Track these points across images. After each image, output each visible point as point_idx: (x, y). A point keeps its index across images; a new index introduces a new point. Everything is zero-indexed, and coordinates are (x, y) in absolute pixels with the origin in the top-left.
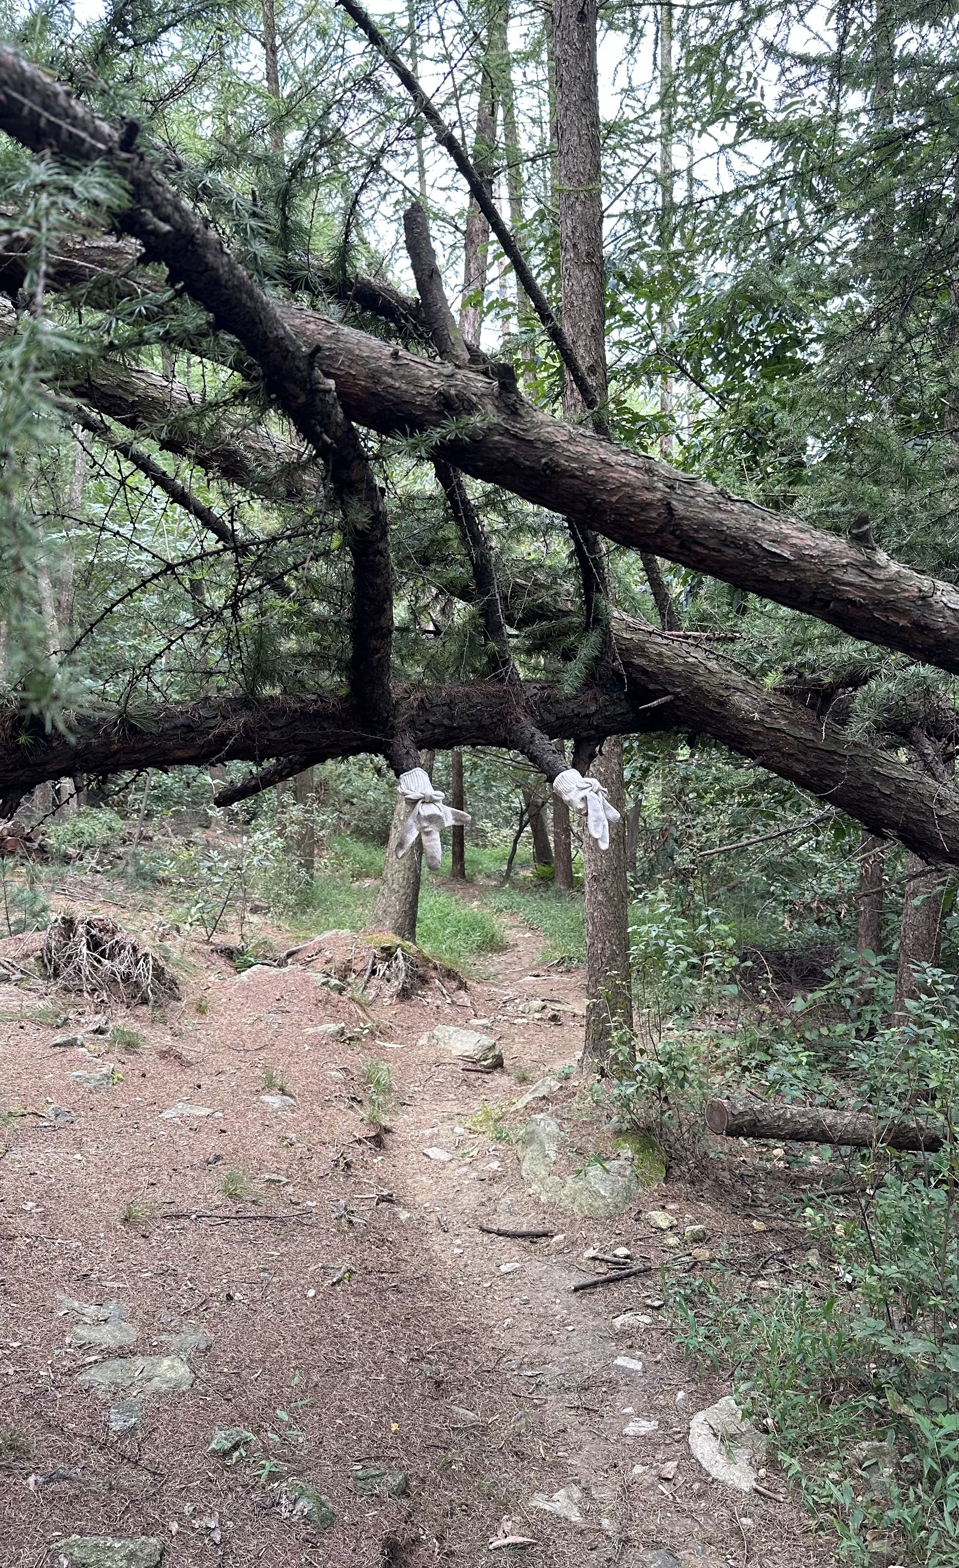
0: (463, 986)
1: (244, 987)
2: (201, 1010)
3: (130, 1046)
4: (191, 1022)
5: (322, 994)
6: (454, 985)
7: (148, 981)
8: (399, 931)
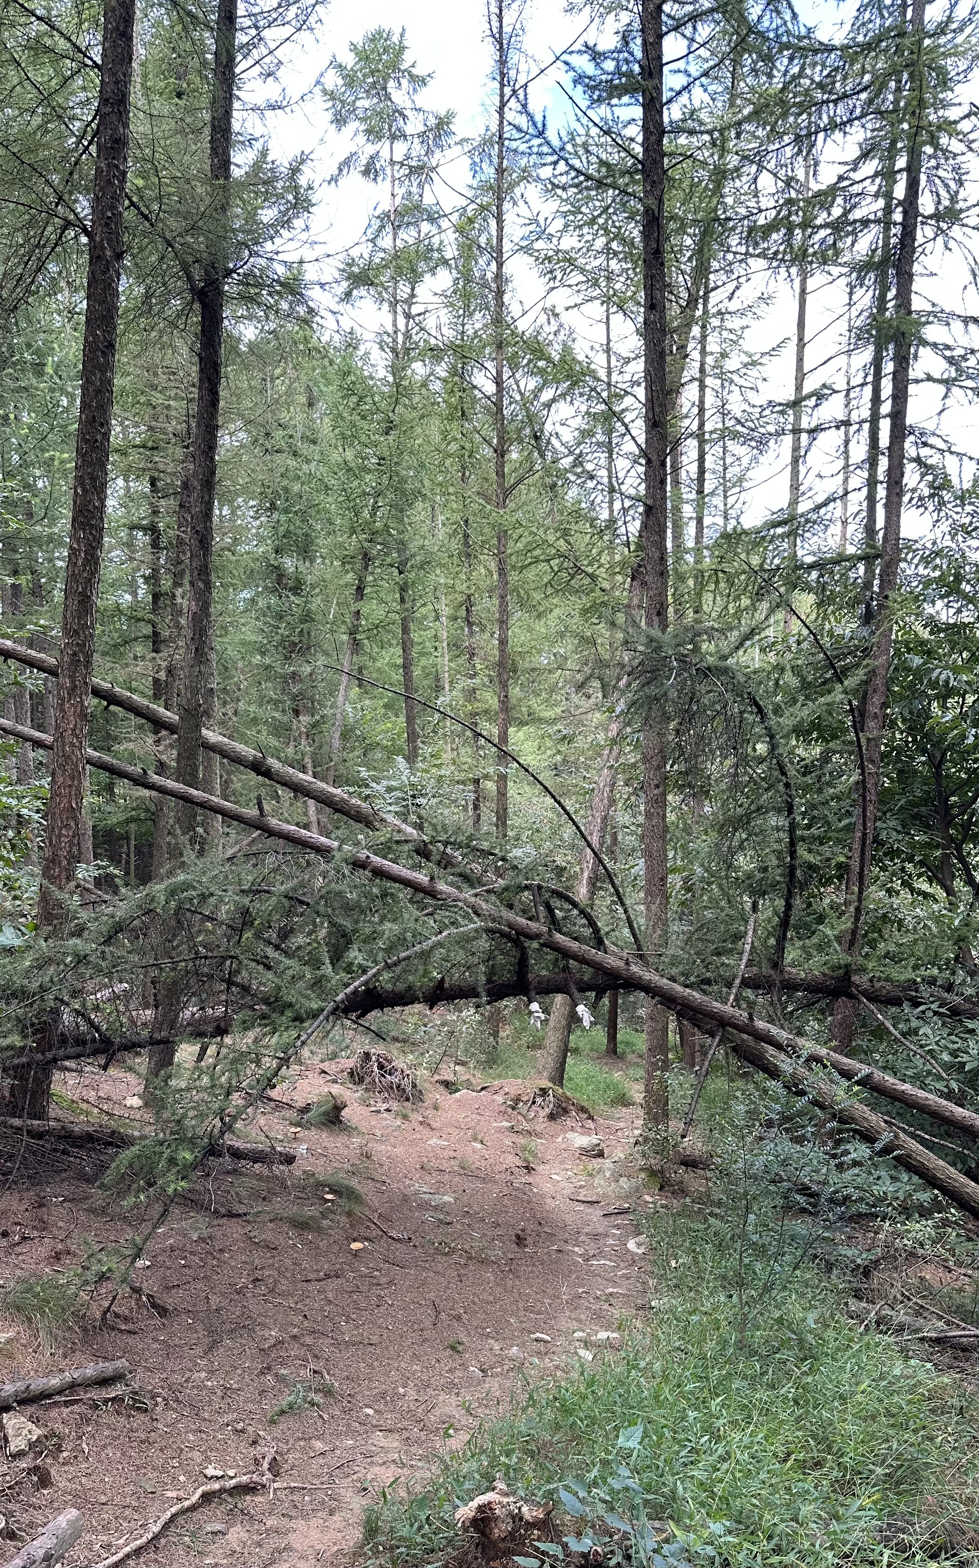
0: (591, 1118)
1: (458, 1101)
2: (436, 1108)
3: (405, 1117)
4: (430, 1113)
5: (503, 1108)
6: (585, 1116)
7: (409, 1089)
8: (552, 1080)
